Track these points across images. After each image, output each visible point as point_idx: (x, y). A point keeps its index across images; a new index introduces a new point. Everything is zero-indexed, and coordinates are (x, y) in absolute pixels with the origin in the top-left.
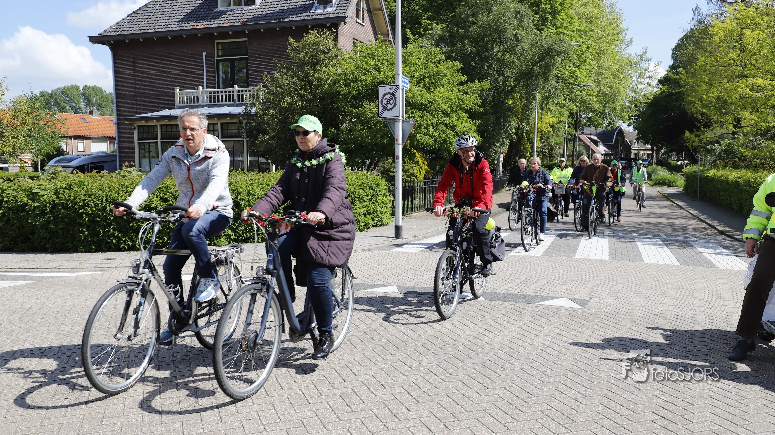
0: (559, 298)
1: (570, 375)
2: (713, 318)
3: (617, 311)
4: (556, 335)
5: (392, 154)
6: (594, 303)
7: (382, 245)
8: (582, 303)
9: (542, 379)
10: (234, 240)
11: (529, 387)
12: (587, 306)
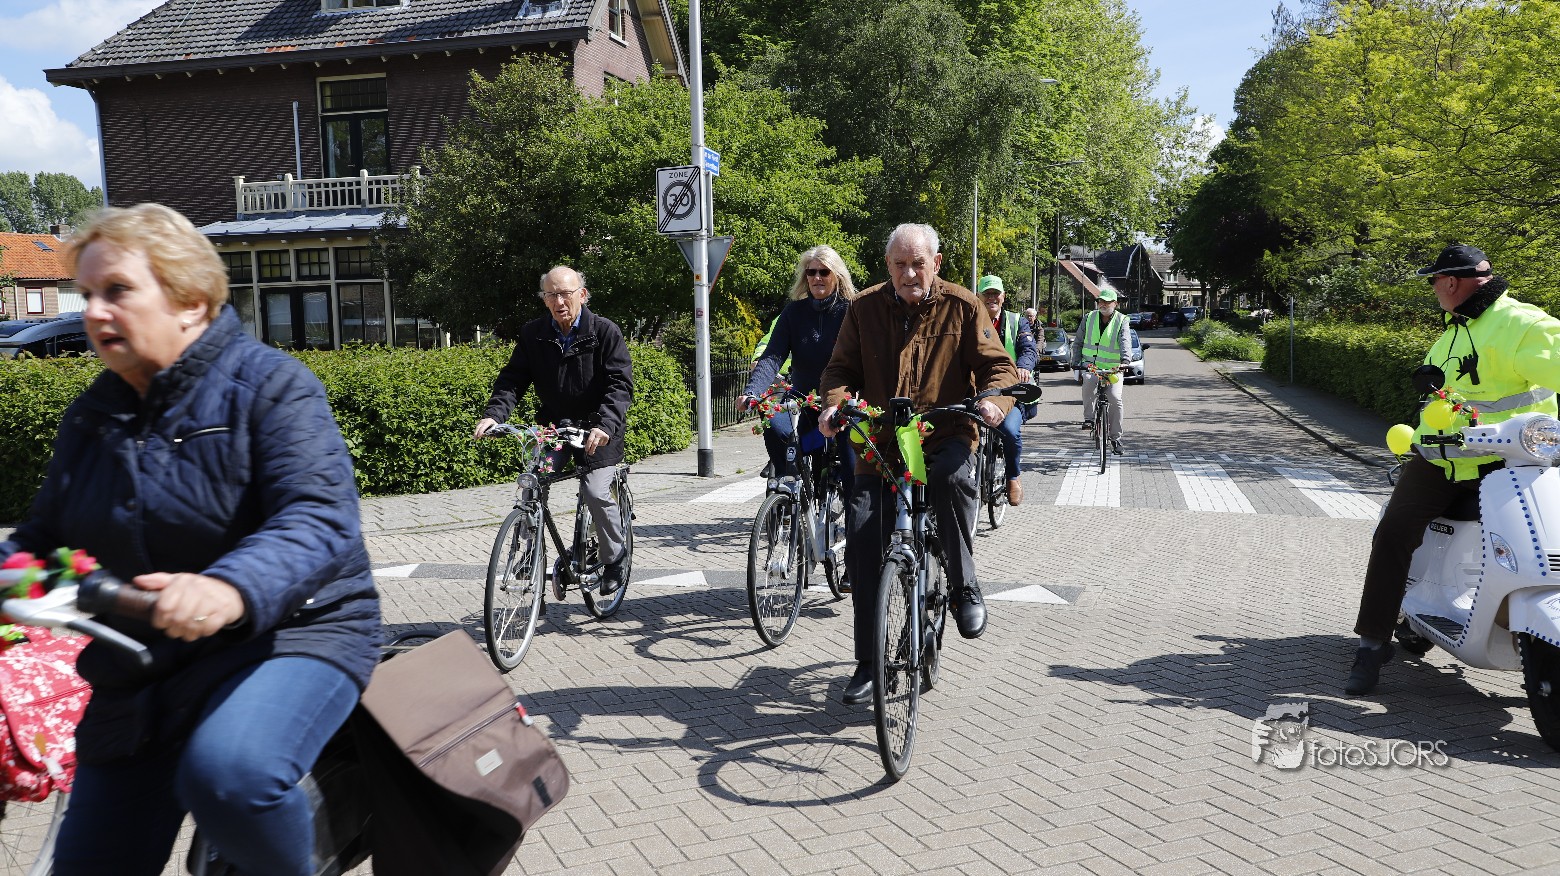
0: (1023, 585)
1: (1048, 737)
2: (1318, 614)
3: (1136, 607)
4: (1019, 659)
5: (689, 305)
6: (1092, 593)
7: (673, 491)
8: (1068, 593)
9: (992, 747)
10: (367, 489)
11: (966, 764)
12: (1080, 600)
